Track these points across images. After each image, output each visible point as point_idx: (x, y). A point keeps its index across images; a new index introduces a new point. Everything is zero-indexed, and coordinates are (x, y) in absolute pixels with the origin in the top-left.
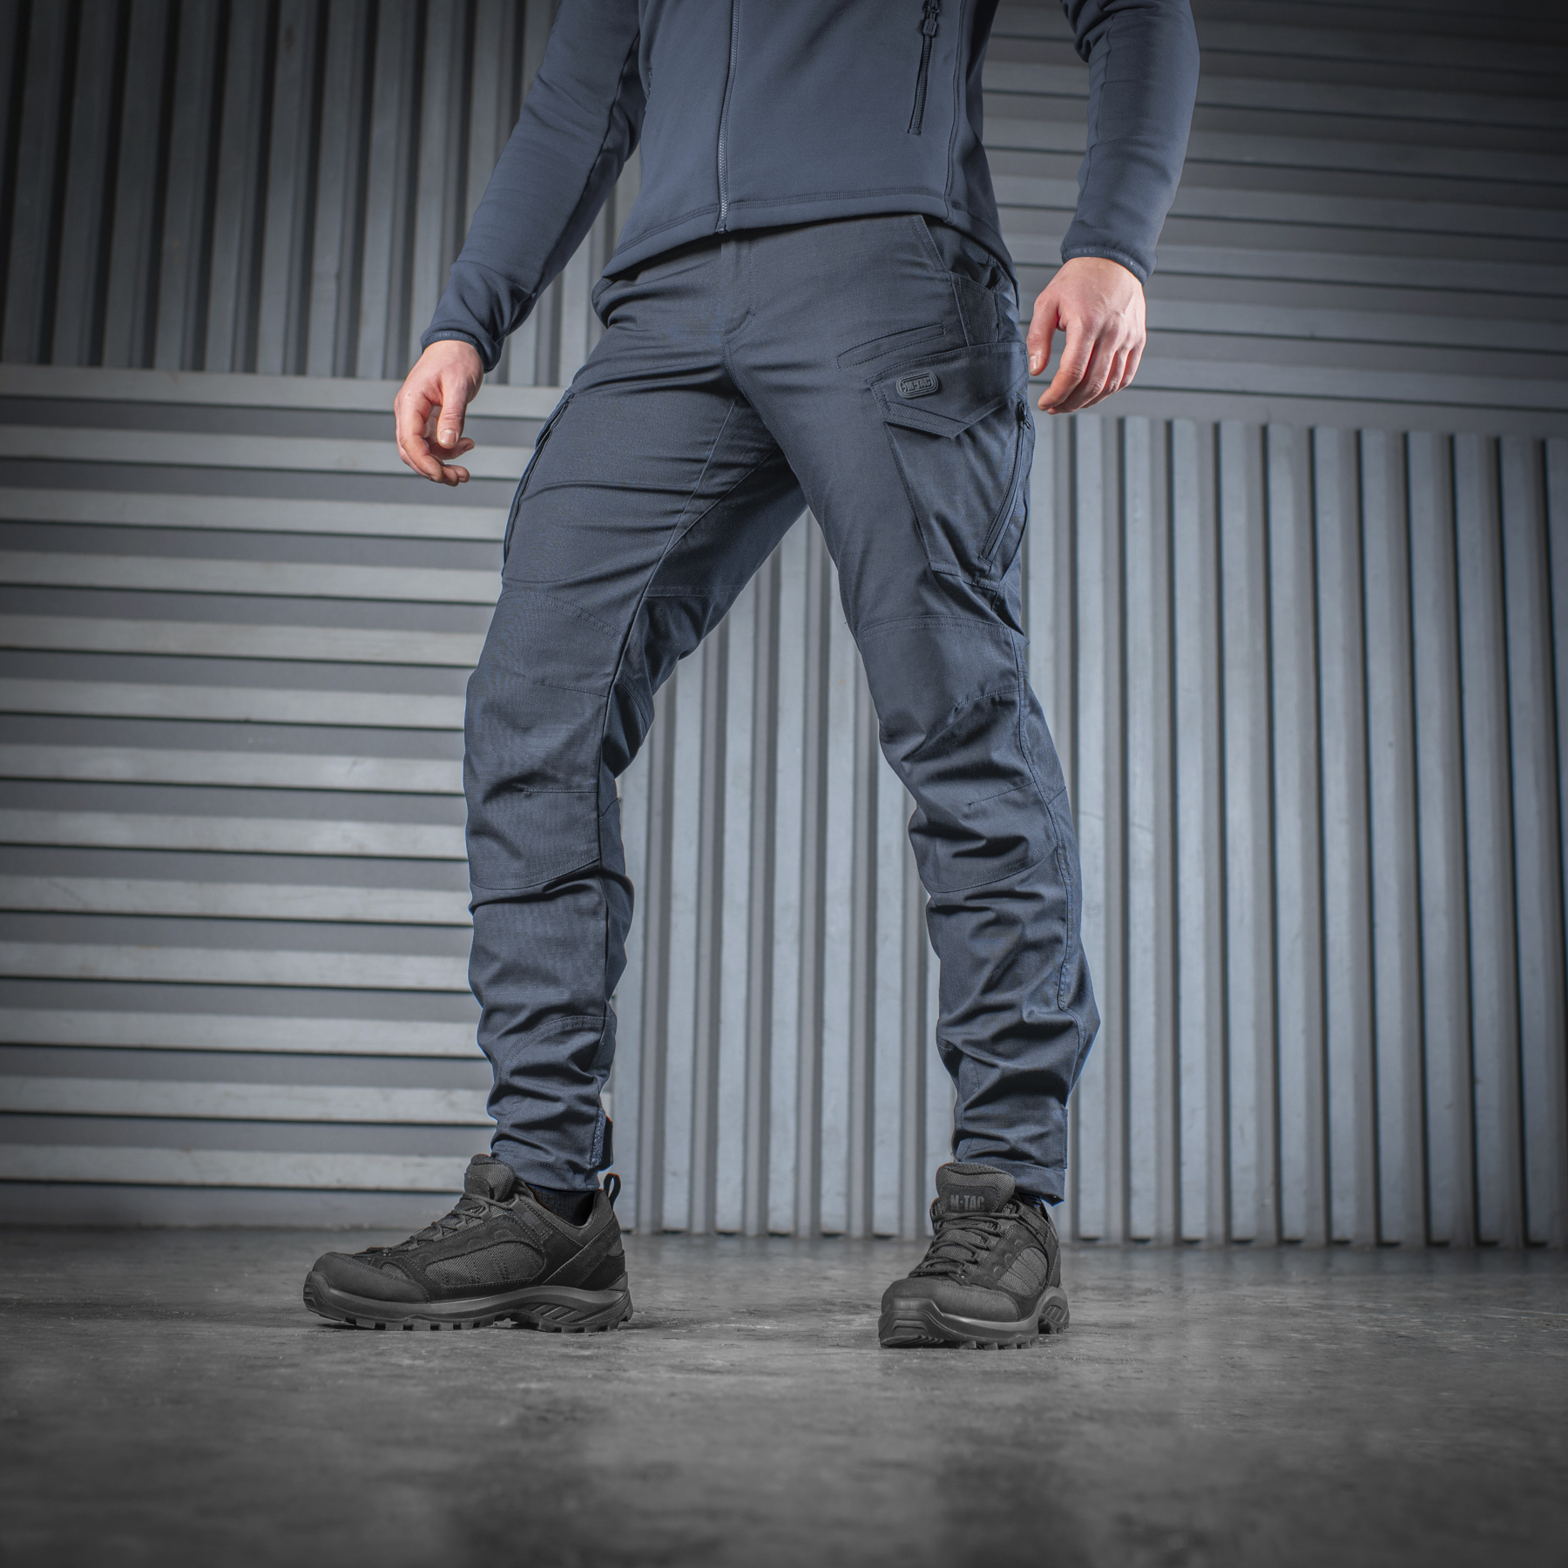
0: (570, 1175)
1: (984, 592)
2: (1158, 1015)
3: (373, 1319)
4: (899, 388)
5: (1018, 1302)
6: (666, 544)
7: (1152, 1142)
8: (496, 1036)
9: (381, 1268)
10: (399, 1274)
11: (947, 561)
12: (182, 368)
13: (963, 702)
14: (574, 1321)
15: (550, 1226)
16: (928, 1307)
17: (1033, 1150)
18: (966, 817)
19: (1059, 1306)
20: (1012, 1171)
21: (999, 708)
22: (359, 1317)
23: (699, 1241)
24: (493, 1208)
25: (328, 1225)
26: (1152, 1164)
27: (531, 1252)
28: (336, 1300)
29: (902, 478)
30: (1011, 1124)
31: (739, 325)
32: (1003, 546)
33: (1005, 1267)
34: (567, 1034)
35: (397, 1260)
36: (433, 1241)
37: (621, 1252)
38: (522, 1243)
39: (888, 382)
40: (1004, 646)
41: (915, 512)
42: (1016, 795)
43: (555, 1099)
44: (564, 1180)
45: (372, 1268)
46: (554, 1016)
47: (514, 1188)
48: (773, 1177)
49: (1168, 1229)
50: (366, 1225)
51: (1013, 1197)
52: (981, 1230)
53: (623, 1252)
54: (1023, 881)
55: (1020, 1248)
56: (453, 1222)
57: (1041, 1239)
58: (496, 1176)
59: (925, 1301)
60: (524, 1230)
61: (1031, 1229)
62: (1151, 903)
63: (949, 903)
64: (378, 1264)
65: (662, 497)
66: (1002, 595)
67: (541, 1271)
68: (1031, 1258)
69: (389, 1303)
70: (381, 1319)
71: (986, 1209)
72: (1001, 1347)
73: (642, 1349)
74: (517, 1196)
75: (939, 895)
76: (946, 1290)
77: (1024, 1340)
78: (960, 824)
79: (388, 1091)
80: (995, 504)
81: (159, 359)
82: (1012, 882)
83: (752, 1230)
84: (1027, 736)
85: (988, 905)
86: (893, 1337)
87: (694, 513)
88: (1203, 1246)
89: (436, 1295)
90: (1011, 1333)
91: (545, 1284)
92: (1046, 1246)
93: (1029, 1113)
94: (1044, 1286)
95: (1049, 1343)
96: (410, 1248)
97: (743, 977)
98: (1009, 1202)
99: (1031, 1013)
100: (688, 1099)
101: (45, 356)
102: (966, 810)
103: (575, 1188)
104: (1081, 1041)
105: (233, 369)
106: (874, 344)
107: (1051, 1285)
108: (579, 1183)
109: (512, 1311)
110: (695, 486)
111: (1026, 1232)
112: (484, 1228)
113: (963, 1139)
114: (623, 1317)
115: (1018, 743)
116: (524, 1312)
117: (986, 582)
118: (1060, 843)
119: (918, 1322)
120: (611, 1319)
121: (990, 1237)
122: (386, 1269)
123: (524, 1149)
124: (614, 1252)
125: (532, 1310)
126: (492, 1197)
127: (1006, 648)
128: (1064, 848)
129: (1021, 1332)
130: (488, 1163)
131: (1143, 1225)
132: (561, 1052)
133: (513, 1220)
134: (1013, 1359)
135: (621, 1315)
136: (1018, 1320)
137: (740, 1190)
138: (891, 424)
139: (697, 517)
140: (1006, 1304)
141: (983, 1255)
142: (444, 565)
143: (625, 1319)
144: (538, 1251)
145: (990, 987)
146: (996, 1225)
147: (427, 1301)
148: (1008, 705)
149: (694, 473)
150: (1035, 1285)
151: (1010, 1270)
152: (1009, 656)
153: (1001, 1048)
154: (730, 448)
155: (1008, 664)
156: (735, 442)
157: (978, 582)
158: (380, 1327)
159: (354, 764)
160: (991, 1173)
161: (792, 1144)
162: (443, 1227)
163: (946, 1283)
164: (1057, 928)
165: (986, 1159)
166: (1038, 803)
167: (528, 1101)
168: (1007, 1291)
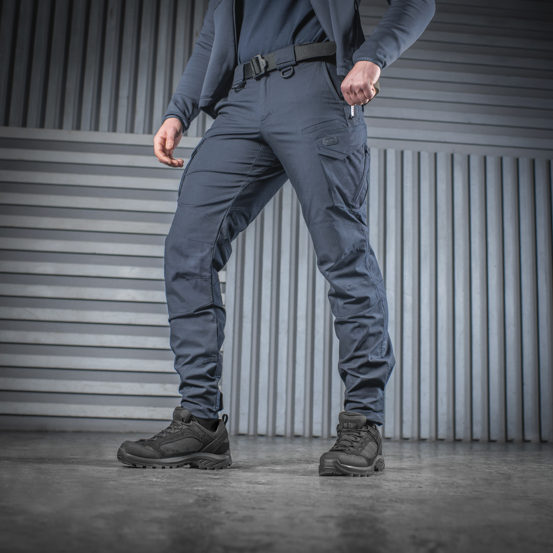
0: (208, 413)
1: (354, 213)
2: (413, 360)
3: (142, 464)
4: (324, 142)
5: (367, 460)
6: (237, 192)
7: (410, 405)
8: (180, 366)
9: (145, 446)
10: (151, 449)
11: (340, 203)
12: (73, 129)
13: (347, 251)
14: (212, 465)
15: (203, 431)
16: (336, 462)
17: (372, 406)
18: (348, 290)
19: (381, 462)
20: (366, 414)
21: (359, 252)
22: (137, 464)
23: (251, 438)
24: (183, 425)
25: (121, 431)
26: (410, 412)
27: (197, 441)
28: (129, 458)
29: (325, 174)
30: (365, 397)
31: (266, 118)
32: (360, 197)
33: (363, 448)
34: (205, 364)
35: (150, 444)
36: (162, 437)
37: (228, 442)
38: (193, 437)
39: (320, 140)
40: (362, 231)
41: (329, 186)
42: (365, 282)
43: (202, 387)
44: (206, 415)
45: (142, 446)
46: (200, 358)
47: (190, 418)
48: (278, 416)
49: (416, 435)
50: (134, 431)
51: (366, 424)
52: (354, 435)
53: (229, 441)
54: (368, 312)
55: (368, 442)
56: (169, 430)
57: (375, 438)
58: (184, 414)
59: (335, 460)
60: (194, 433)
61: (372, 435)
62: (411, 321)
63: (342, 320)
64: (144, 445)
65: (236, 176)
66: (360, 214)
67: (200, 448)
68: (372, 445)
69: (147, 459)
70: (145, 464)
71: (356, 428)
72: (361, 476)
73: (236, 476)
74: (192, 421)
75: (339, 318)
76: (343, 456)
77: (369, 474)
78: (346, 293)
79: (143, 384)
80: (358, 183)
81: (65, 126)
82: (365, 312)
83: (270, 434)
84: (368, 262)
85: (356, 321)
86: (324, 472)
87: (247, 181)
88: (428, 441)
89: (164, 456)
90: (365, 471)
91: (201, 452)
92: (377, 441)
93: (371, 394)
94: (376, 455)
95: (378, 475)
96: (155, 440)
97: (268, 345)
98: (364, 425)
99: (371, 358)
100: (248, 388)
101: (24, 124)
102: (348, 288)
103: (210, 418)
104: (389, 368)
105: (90, 130)
106: (314, 126)
107: (379, 454)
108: (212, 416)
109: (190, 461)
110: (248, 172)
111: (370, 436)
112: (180, 432)
113: (348, 403)
114: (229, 464)
115: (365, 265)
116: (194, 462)
117: (354, 210)
118: (381, 299)
119: (332, 467)
120: (225, 465)
121: (358, 438)
122: (147, 447)
123: (192, 405)
124: (226, 441)
125: (197, 461)
126: (183, 422)
127: (362, 232)
128: (382, 301)
129: (369, 471)
130: (181, 410)
131: (407, 433)
132: (203, 370)
133: (190, 429)
134: (366, 480)
135: (228, 463)
136: (368, 467)
137: (266, 420)
138: (320, 155)
139: (248, 183)
140: (363, 461)
141: (355, 444)
142: (164, 199)
143: (229, 465)
144: (199, 440)
145: (357, 350)
146: (360, 433)
147: (161, 458)
148: (363, 251)
149: (248, 168)
150: (373, 454)
151: (365, 449)
152: (363, 235)
153: (361, 371)
154: (261, 160)
155: (363, 238)
156: (263, 158)
157: (351, 210)
158: (144, 467)
159: (132, 269)
160: (358, 415)
161: (284, 404)
162: (166, 432)
163: (342, 453)
164: (380, 329)
165: (356, 410)
166: (373, 286)
167: (193, 388)
168: (364, 457)
